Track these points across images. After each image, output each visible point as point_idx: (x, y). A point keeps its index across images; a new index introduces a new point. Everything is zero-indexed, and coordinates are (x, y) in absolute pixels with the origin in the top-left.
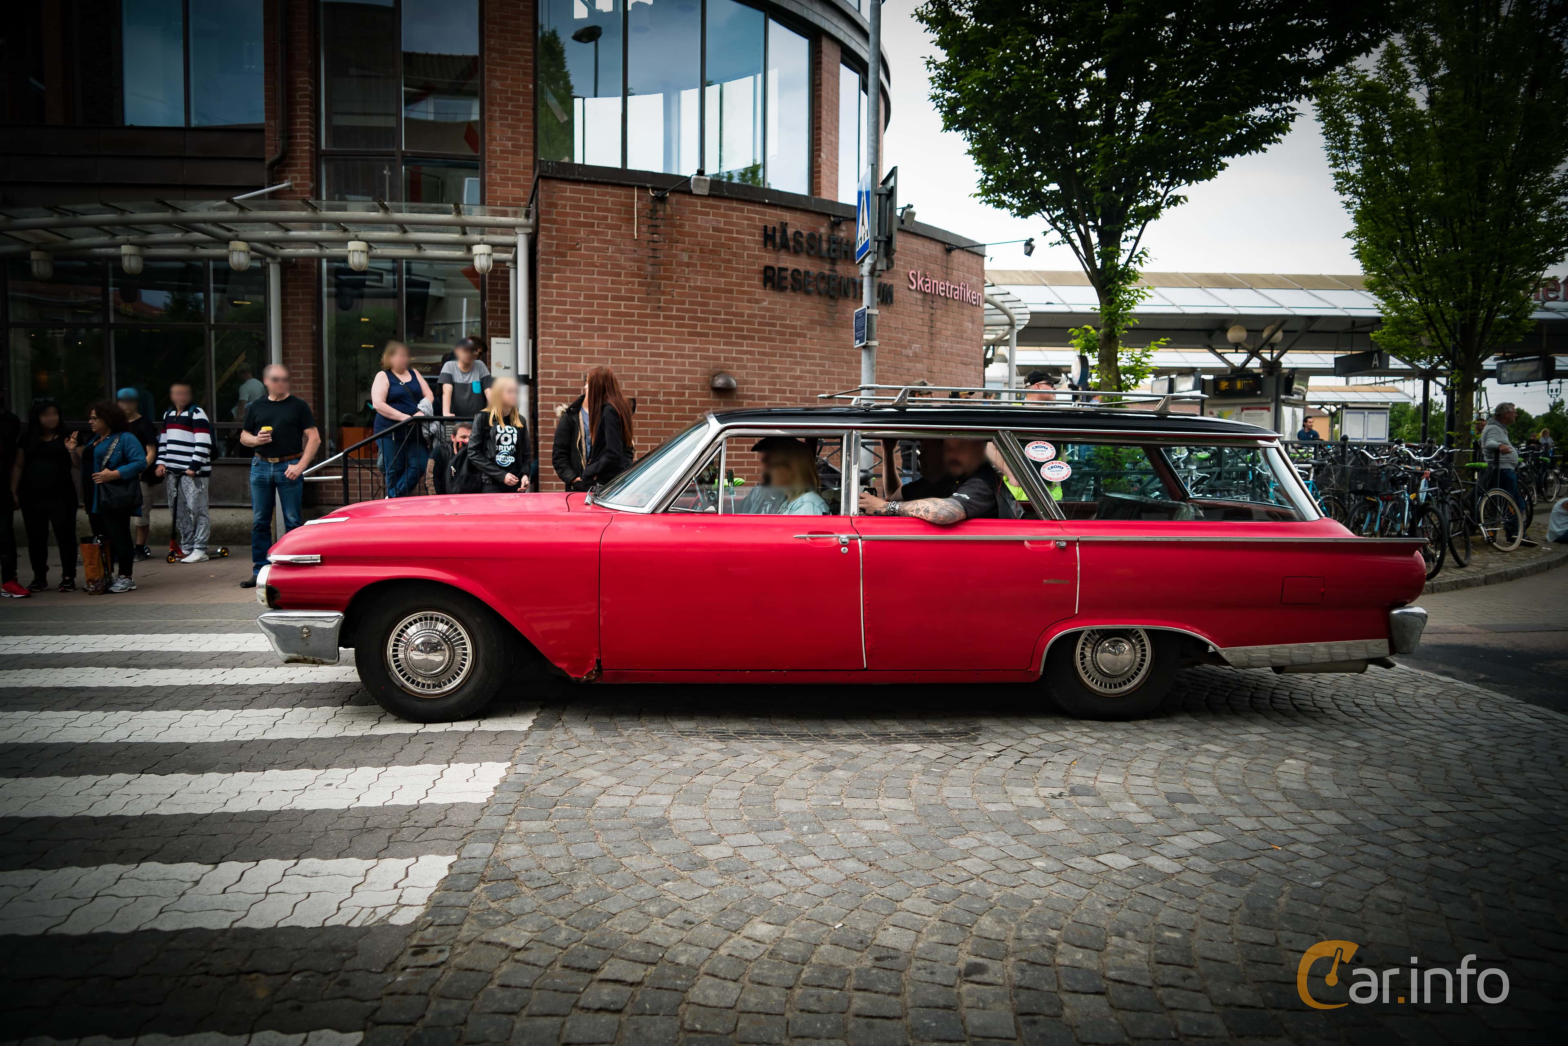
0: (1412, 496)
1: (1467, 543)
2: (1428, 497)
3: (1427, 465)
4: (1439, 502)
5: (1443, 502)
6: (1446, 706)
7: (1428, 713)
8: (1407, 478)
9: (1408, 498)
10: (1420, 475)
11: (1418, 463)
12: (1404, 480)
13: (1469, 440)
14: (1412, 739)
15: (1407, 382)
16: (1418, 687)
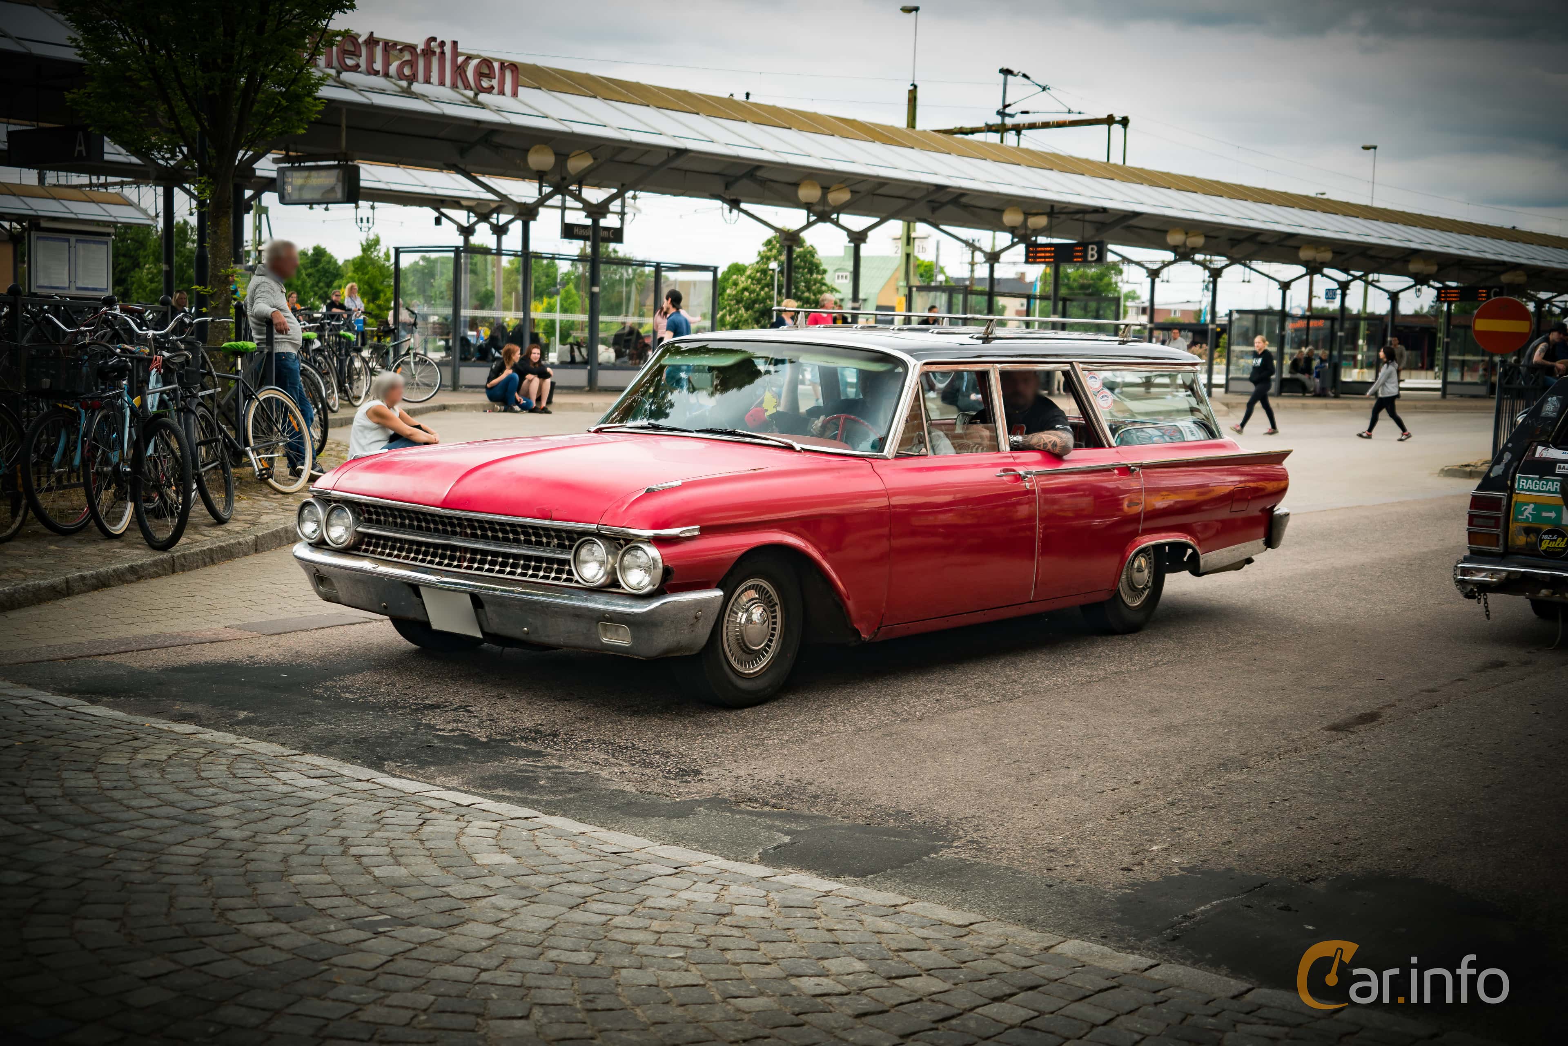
0: (137, 401)
1: (227, 481)
2: (162, 403)
3: (159, 344)
4: (179, 411)
5: (187, 411)
6: (181, 777)
7: (150, 795)
8: (126, 367)
9: (128, 403)
10: (145, 363)
11: (144, 340)
12: (121, 371)
13: (228, 302)
14: (120, 848)
15: (144, 189)
16: (136, 750)
